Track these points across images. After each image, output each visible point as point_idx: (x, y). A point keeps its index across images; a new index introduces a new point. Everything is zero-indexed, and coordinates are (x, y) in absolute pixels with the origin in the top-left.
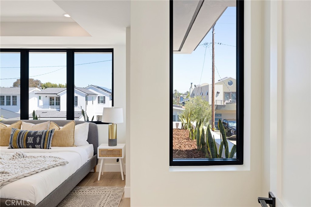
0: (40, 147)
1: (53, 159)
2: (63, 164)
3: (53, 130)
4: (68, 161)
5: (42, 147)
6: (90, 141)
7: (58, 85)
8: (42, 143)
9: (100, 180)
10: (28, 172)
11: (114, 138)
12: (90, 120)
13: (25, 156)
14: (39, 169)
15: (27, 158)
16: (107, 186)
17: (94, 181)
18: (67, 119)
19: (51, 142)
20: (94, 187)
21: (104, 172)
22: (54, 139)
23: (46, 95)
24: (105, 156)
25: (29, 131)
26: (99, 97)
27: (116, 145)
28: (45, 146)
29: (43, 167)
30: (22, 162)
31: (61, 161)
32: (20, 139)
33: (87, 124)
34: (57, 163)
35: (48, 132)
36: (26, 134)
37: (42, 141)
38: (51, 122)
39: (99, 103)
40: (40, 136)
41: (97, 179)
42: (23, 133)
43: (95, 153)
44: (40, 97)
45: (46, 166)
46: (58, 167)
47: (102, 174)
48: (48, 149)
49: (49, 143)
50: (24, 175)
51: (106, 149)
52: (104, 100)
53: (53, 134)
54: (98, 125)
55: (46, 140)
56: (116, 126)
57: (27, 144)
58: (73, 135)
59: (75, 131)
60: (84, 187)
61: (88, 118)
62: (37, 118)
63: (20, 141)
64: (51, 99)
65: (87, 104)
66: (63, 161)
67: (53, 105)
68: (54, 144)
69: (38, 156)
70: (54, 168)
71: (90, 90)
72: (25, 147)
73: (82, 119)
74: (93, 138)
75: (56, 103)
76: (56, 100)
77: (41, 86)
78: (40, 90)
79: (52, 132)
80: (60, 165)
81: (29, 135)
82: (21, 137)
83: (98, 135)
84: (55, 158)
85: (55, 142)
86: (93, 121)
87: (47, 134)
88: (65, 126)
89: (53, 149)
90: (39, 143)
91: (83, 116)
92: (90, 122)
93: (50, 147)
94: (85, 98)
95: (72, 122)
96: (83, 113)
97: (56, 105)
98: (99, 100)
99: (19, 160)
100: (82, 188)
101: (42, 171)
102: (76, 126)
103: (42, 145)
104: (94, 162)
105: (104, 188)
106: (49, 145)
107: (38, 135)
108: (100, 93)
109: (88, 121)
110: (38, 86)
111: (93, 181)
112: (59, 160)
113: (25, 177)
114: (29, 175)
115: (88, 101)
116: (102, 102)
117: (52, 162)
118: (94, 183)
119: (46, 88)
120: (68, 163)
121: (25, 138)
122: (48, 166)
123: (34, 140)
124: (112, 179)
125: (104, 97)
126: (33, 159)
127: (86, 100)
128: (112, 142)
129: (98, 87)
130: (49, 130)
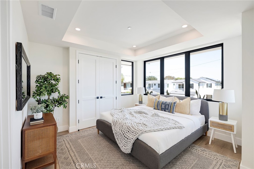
0: (168, 111)
1: (174, 122)
2: (180, 128)
3: (176, 102)
4: (184, 126)
5: (169, 111)
6: (202, 112)
7: (183, 78)
8: (169, 109)
9: (211, 144)
10: (157, 129)
11: (225, 114)
12: (202, 97)
13: (159, 116)
14: (164, 127)
15: (159, 118)
16: (218, 153)
17: (206, 143)
18: (185, 96)
19: (174, 109)
20: (206, 150)
21: (214, 138)
22: (176, 108)
23: (177, 83)
24: (215, 127)
25: (163, 101)
26: (207, 84)
27: (226, 120)
28: (171, 111)
29: (167, 127)
30: (156, 119)
31: (179, 125)
32: (158, 105)
33: (200, 100)
34: (176, 126)
35: (173, 103)
36: (161, 103)
37: (169, 108)
38: (175, 97)
39: (207, 87)
40: (168, 105)
41: (208, 143)
42: (160, 101)
43: (207, 122)
44: (174, 84)
45: (168, 127)
46: (176, 129)
47: (213, 140)
48: (173, 113)
49: (173, 110)
50: (154, 130)
51: (217, 122)
52: (211, 86)
53: (175, 105)
54: (208, 102)
55: (172, 107)
56: (226, 104)
57: (161, 108)
58: (189, 107)
59: (190, 104)
60: (197, 146)
61: (200, 96)
62: (169, 94)
63: (158, 106)
64: (179, 85)
65: (199, 88)
66: (181, 125)
67: (180, 88)
68: (176, 111)
69: (166, 117)
70: (173, 129)
71: (202, 80)
72: (161, 110)
73: (196, 96)
74: (204, 111)
75: (182, 87)
76: (182, 86)
77: (175, 79)
78: (174, 81)
79: (175, 103)
80: (178, 128)
81: (162, 103)
82: (159, 104)
83: (208, 109)
84: (175, 122)
85: (177, 109)
86: (204, 98)
87: (172, 104)
88: (184, 100)
89: (176, 114)
90: (168, 109)
91: (197, 95)
92: (202, 99)
93: (174, 112)
94: (198, 84)
95: (188, 98)
96: (197, 92)
97: (182, 88)
98: (207, 86)
99: (155, 117)
100: (196, 146)
101: (166, 130)
102: (191, 101)
103: (169, 110)
104: (205, 128)
105: (215, 153)
106: (173, 111)
107: (167, 104)
108: (208, 81)
109: (200, 98)
110: (174, 79)
111: (204, 143)
112: (178, 124)
113: (155, 131)
114: (157, 130)
115: (200, 86)
116: (210, 87)
117: (173, 125)
118: (206, 145)
119: (177, 80)
120: (184, 128)
121: (161, 105)
122: (170, 127)
123: (165, 106)
124: (223, 147)
125: (211, 84)
126: (163, 119)
127: (199, 85)
128: (223, 117)
129: (207, 78)
130: (173, 102)
